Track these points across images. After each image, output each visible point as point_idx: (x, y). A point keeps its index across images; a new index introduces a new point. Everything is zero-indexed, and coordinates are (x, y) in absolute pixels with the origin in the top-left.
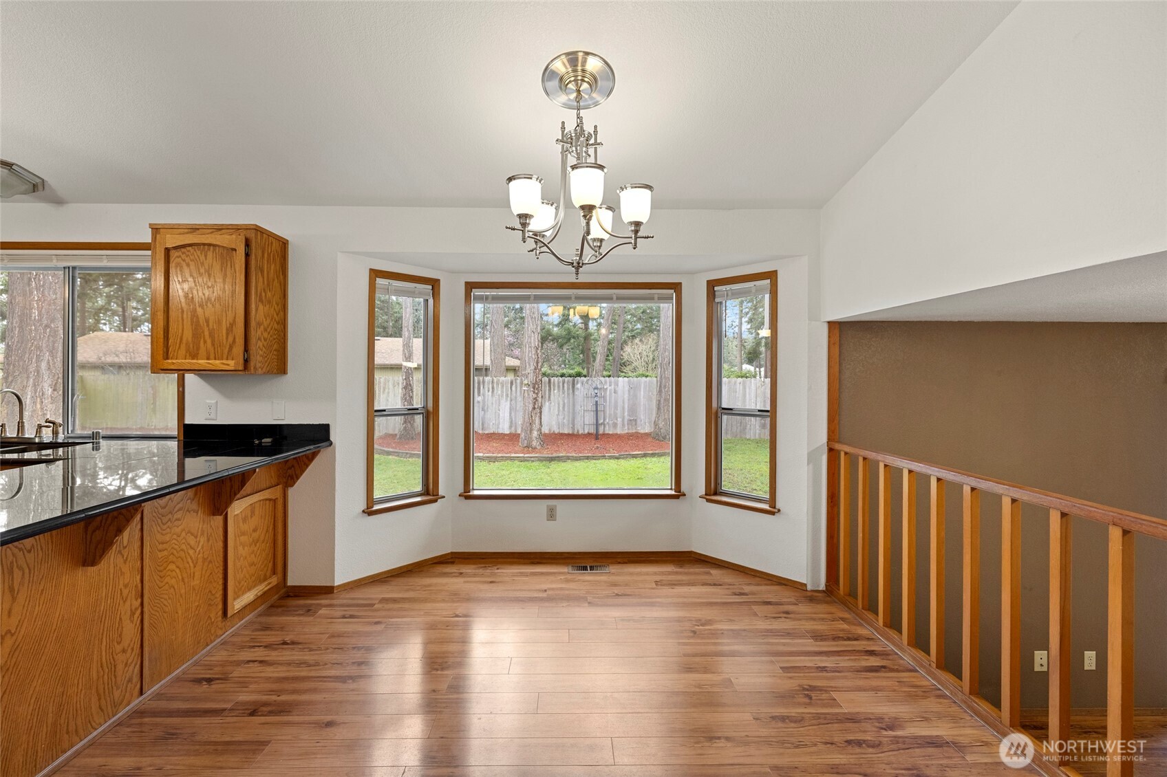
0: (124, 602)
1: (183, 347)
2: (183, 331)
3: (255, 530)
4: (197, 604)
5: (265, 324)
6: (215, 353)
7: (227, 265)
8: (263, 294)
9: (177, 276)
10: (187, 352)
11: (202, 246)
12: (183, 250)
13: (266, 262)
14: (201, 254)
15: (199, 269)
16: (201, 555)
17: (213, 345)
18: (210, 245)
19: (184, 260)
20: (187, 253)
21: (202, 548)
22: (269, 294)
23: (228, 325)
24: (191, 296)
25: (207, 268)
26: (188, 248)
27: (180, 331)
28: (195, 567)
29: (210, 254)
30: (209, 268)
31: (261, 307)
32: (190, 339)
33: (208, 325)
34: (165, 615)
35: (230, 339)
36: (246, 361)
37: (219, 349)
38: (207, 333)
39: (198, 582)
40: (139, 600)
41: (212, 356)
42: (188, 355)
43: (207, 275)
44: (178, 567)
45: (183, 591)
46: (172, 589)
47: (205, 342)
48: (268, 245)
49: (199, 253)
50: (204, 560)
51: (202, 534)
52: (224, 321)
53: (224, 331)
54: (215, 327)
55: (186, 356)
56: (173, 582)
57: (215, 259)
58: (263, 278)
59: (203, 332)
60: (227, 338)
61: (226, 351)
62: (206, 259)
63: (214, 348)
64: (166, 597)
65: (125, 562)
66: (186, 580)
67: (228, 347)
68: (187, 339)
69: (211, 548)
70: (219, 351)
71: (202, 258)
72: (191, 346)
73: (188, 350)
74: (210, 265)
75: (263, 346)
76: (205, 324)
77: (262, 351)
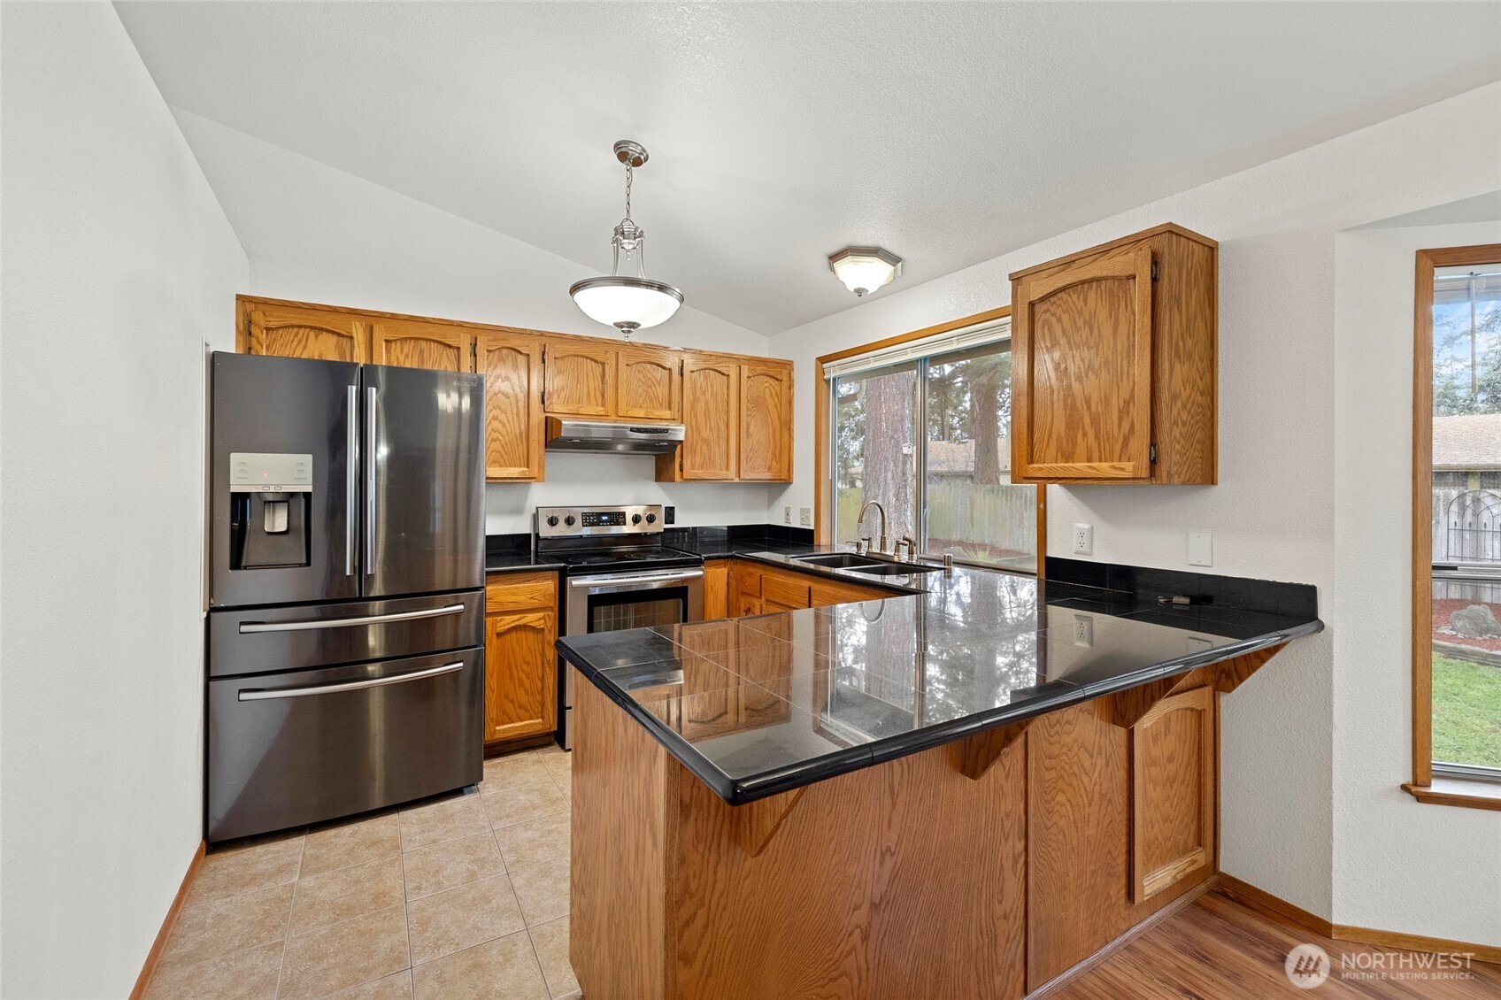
0: (1006, 840)
1: (1053, 444)
2: (1052, 420)
3: (1170, 760)
4: (1092, 868)
5: (1184, 396)
6: (1100, 451)
7: (1119, 305)
8: (1181, 344)
9: (1045, 341)
10: (1057, 452)
11: (1079, 287)
12: (1052, 299)
13: (1184, 286)
14: (1079, 298)
15: (1075, 321)
16: (1097, 787)
17: (1097, 438)
18: (1091, 281)
19: (1054, 315)
20: (1058, 303)
21: (1100, 775)
22: (1189, 342)
23: (1121, 404)
24: (1063, 366)
25: (1087, 317)
26: (1059, 295)
27: (1049, 421)
28: (1090, 805)
29: (1092, 295)
30: (1090, 317)
31: (1178, 367)
32: (1063, 433)
33: (1089, 408)
34: (1054, 875)
35: (1126, 426)
36: (1153, 462)
37: (1107, 444)
38: (1087, 420)
39: (1094, 832)
40: (1023, 842)
41: (1096, 455)
42: (1060, 456)
43: (1087, 329)
44: (1069, 801)
45: (1075, 842)
46: (1061, 837)
47: (1085, 435)
48: (1188, 255)
49: (1075, 297)
50: (1102, 796)
51: (1099, 753)
52: (1115, 397)
53: (1115, 415)
54: (1100, 410)
55: (1057, 457)
56: (1063, 822)
57: (1099, 301)
58: (1181, 315)
59: (1082, 419)
60: (1120, 426)
61: (1118, 447)
62: (1086, 304)
63: (1099, 446)
64: (1054, 845)
65: (1007, 778)
66: (1079, 826)
67: (1121, 440)
68: (1059, 433)
69: (1111, 779)
70: (1107, 448)
71: (1081, 304)
72: (1065, 441)
73: (1059, 449)
74: (1093, 311)
75: (1181, 434)
76: (1085, 407)
77: (1179, 444)
